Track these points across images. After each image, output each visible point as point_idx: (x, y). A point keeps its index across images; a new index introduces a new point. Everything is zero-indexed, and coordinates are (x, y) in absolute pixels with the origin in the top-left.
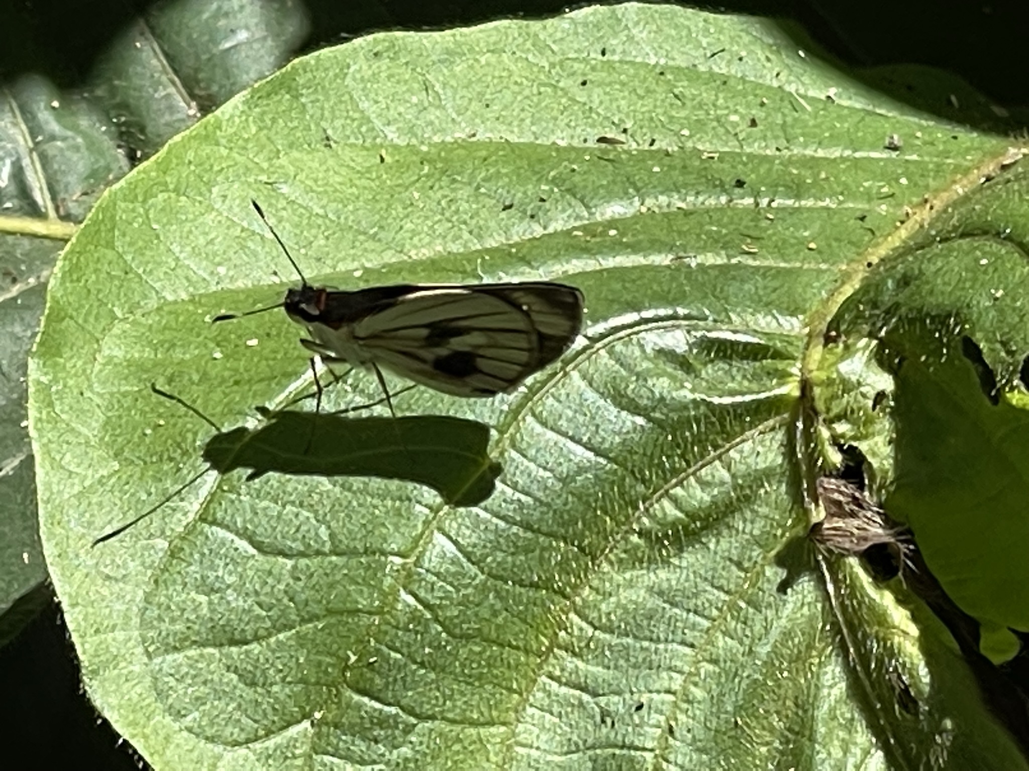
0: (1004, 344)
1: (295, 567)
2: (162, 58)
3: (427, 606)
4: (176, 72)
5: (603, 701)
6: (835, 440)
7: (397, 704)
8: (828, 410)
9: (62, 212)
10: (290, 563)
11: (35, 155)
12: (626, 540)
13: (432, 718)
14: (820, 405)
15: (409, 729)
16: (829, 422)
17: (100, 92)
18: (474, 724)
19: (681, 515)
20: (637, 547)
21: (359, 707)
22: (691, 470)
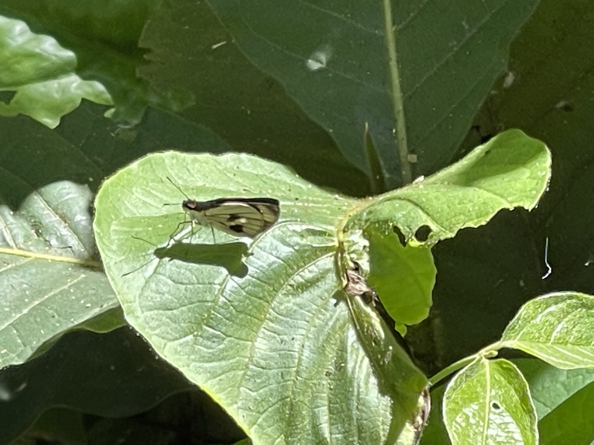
0: (408, 227)
1: (186, 288)
2: (44, 202)
3: (229, 301)
4: (49, 206)
5: (281, 337)
6: (352, 260)
7: (220, 331)
8: (349, 250)
9: (18, 247)
10: (184, 286)
11: (7, 229)
12: (287, 288)
13: (230, 336)
14: (346, 249)
15: (224, 339)
16: (349, 254)
17: (23, 212)
18: (243, 340)
19: (304, 281)
20: (290, 290)
21: (208, 331)
22: (306, 267)
